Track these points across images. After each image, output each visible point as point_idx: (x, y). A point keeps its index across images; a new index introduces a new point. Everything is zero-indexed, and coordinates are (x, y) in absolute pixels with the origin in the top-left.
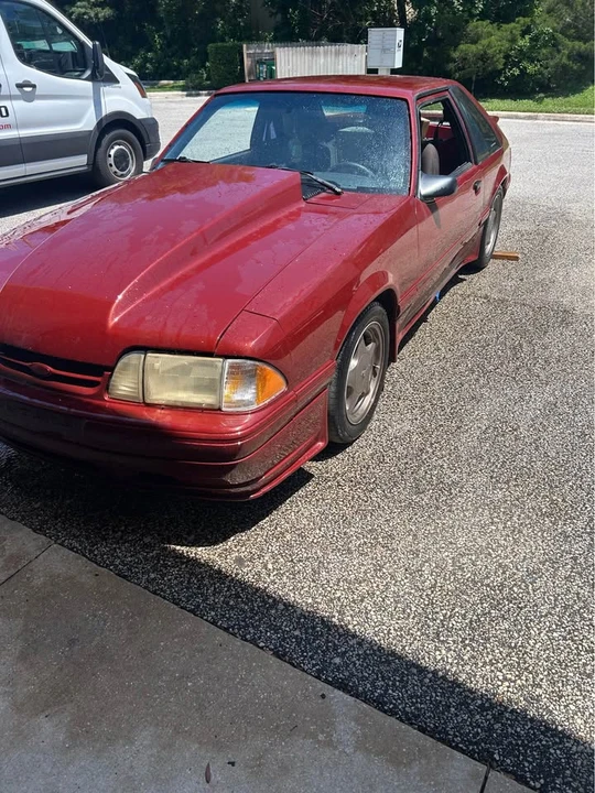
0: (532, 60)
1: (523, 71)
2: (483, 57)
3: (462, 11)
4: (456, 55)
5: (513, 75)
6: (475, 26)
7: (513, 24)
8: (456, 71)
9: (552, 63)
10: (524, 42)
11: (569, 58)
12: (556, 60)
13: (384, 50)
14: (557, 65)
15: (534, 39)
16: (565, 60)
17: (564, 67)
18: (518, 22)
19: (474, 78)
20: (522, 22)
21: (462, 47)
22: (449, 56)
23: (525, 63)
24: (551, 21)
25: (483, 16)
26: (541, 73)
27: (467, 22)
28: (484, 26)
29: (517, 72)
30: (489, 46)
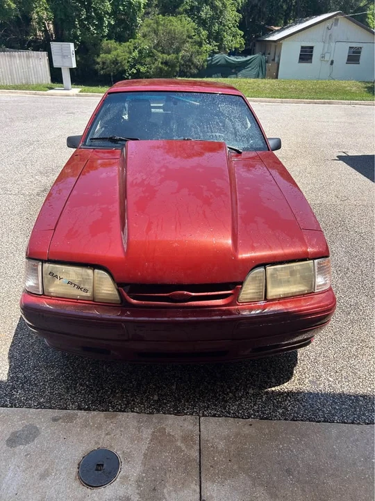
0: (142, 64)
1: (138, 70)
2: (115, 62)
3: (97, 33)
4: (99, 60)
5: (133, 73)
6: (106, 43)
7: (128, 43)
8: (101, 70)
9: (153, 66)
10: (136, 54)
11: (162, 63)
12: (156, 65)
13: (64, 56)
14: (157, 68)
15: (140, 52)
16: (160, 65)
17: (161, 69)
18: (131, 42)
19: (112, 74)
20: (133, 42)
21: (101, 56)
22: (94, 60)
23: (138, 66)
24: (146, 41)
25: (109, 37)
26: (148, 72)
27: (101, 40)
28: (112, 44)
29: (135, 72)
30: (118, 56)
